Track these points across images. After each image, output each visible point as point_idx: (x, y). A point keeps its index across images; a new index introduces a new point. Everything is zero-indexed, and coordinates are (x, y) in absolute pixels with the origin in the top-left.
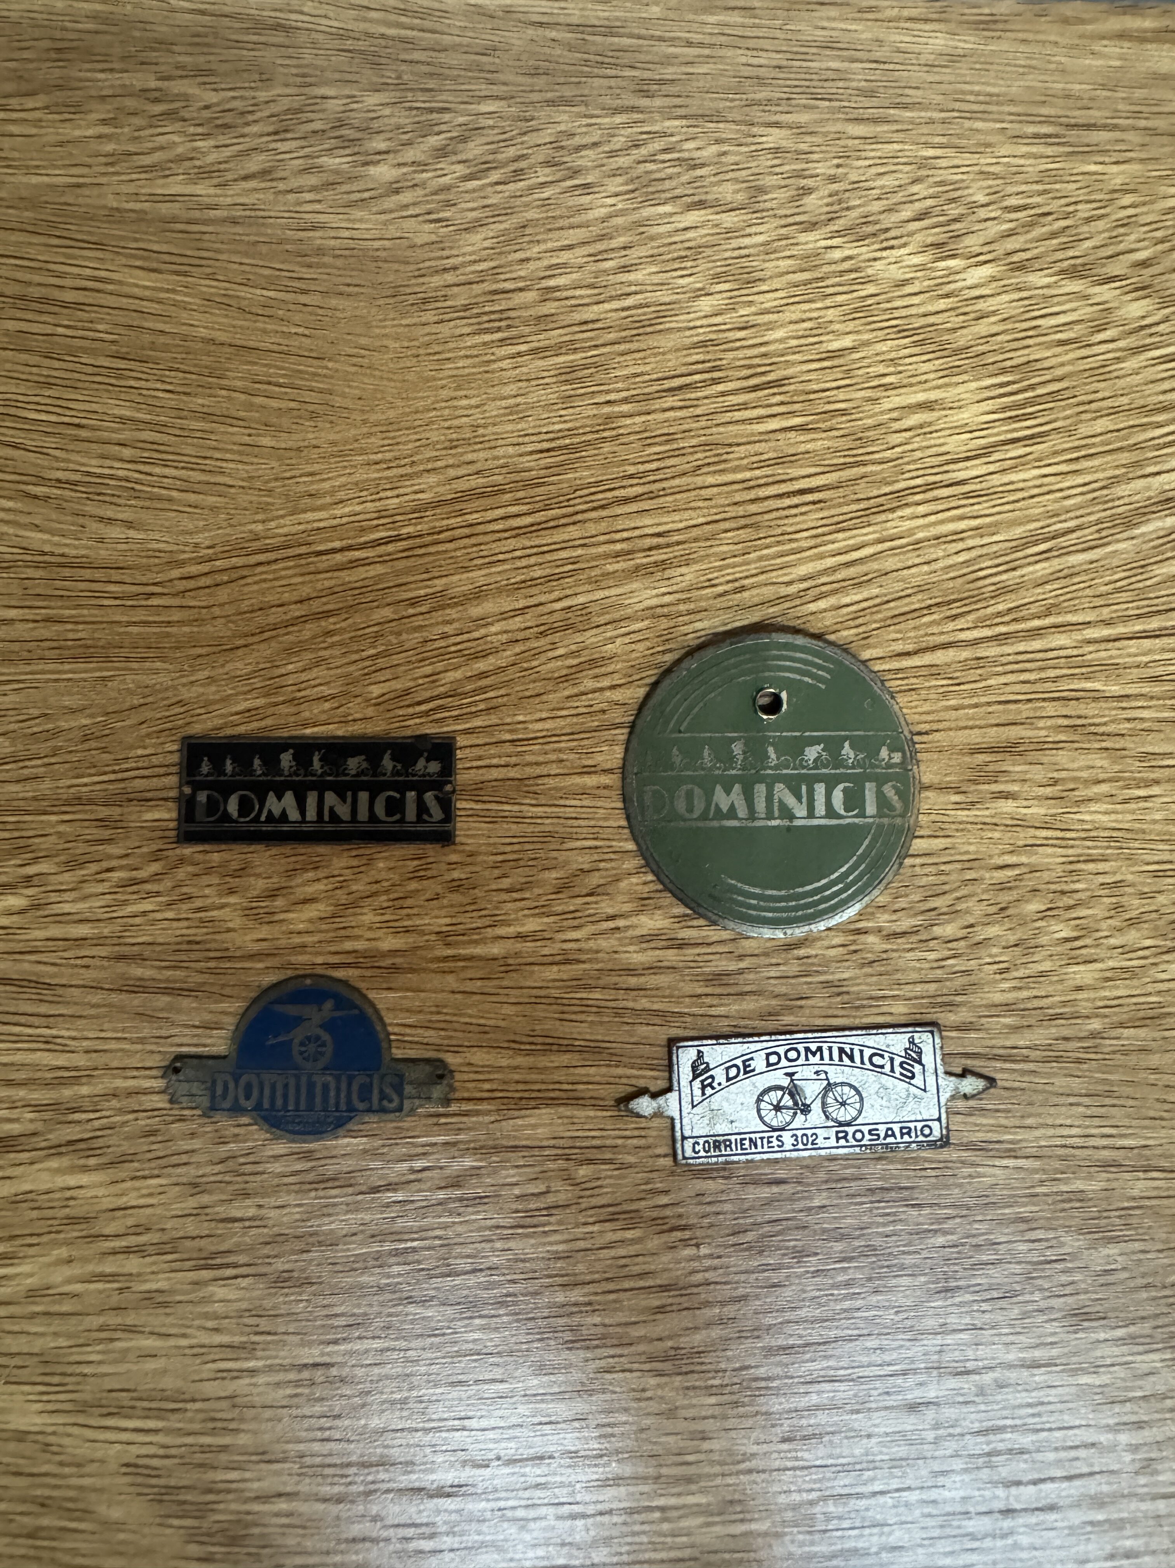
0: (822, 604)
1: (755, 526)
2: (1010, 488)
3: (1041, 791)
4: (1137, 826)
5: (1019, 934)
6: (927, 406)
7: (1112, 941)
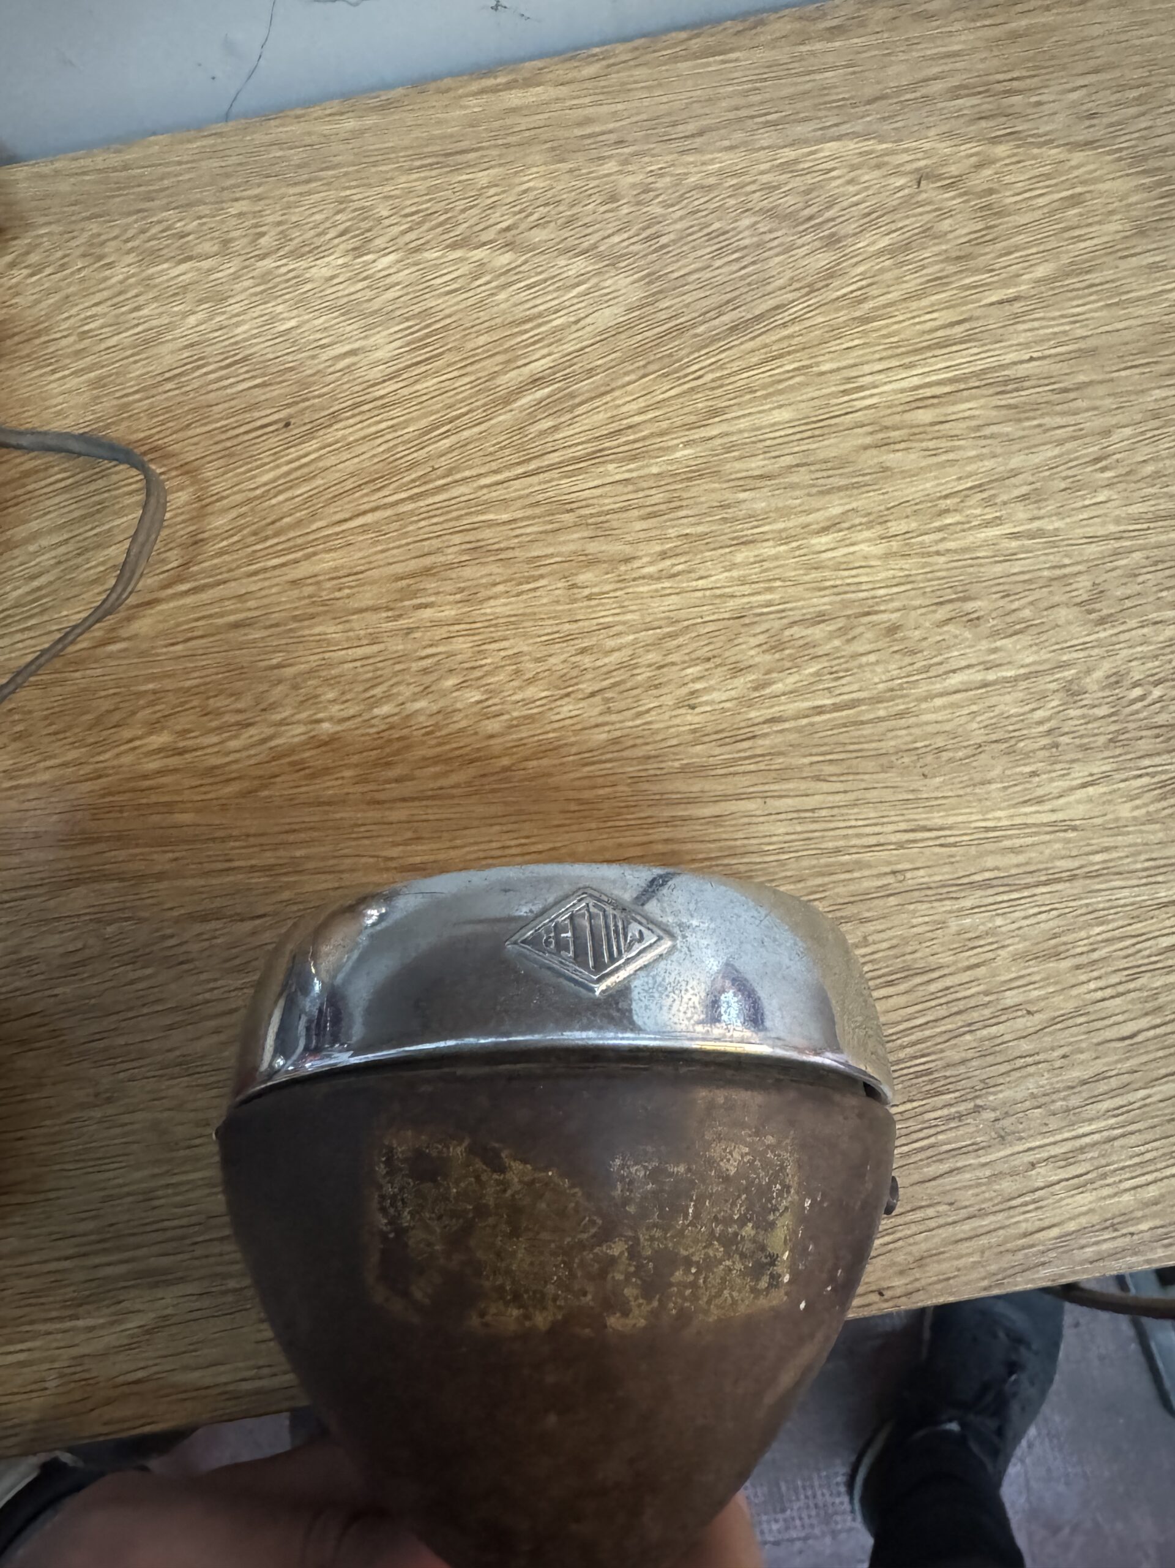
0: (281, 498)
1: (231, 455)
2: (416, 395)
3: (451, 598)
4: (528, 610)
5: (441, 703)
6: (353, 353)
7: (514, 698)
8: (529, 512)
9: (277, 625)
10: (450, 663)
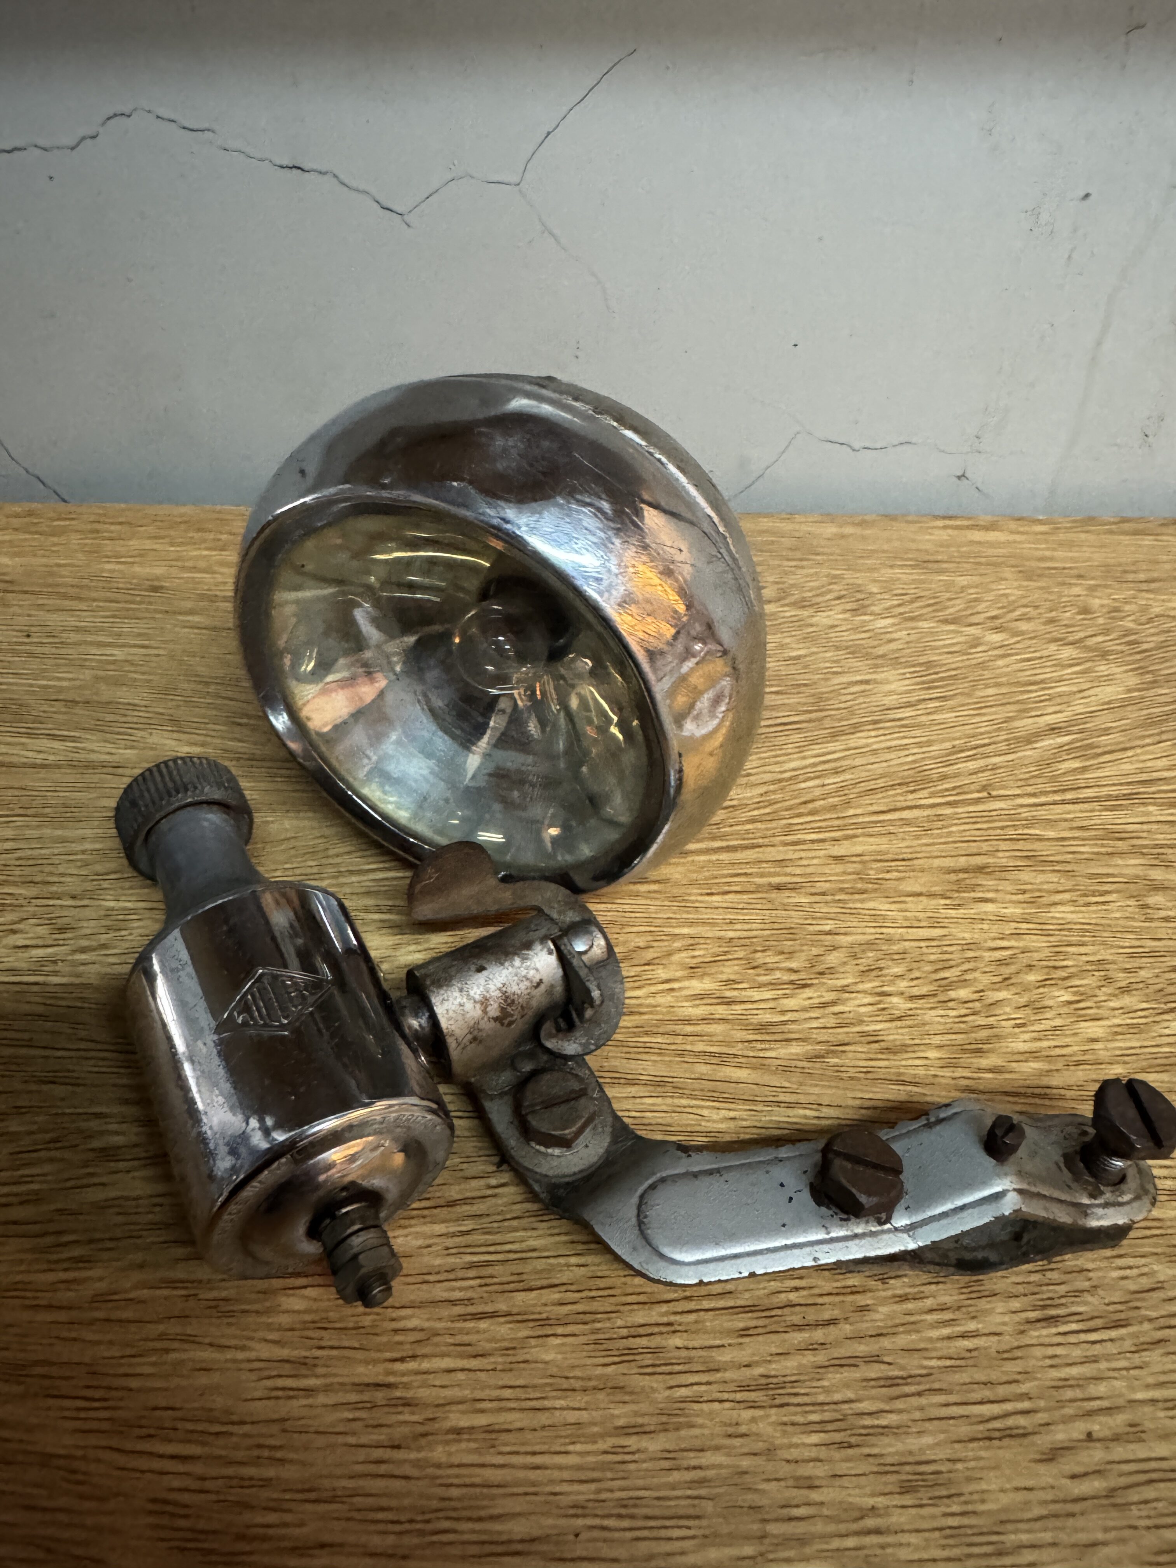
0: (810, 783)
2: (937, 722)
3: (1014, 898)
4: (1102, 921)
5: (1025, 998)
7: (1112, 1004)
8: (1077, 834)
9: (823, 894)
10: (1024, 959)
